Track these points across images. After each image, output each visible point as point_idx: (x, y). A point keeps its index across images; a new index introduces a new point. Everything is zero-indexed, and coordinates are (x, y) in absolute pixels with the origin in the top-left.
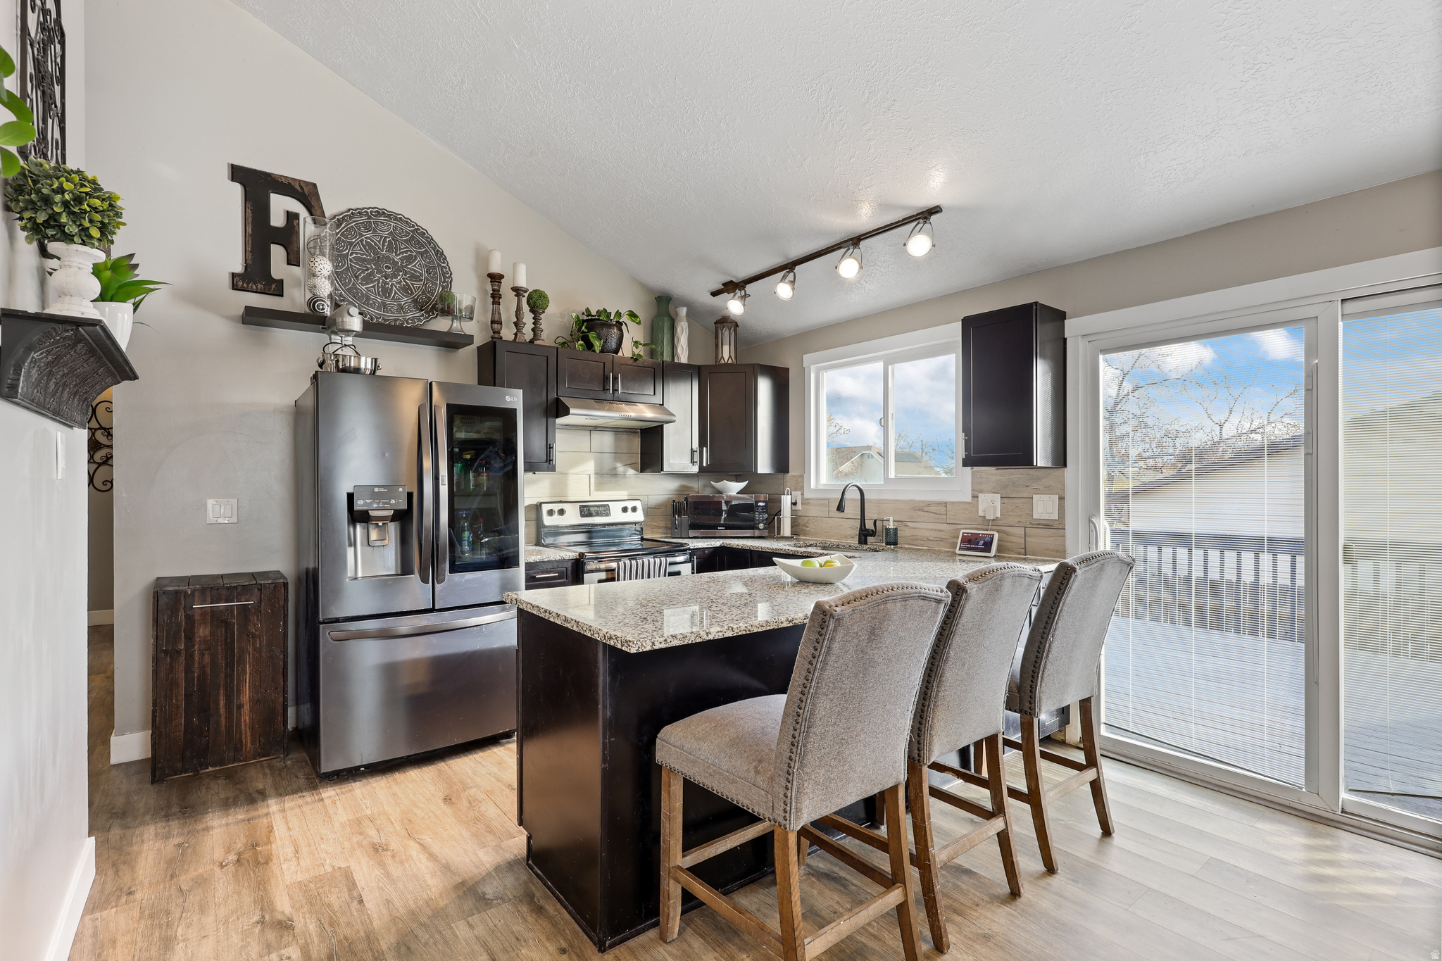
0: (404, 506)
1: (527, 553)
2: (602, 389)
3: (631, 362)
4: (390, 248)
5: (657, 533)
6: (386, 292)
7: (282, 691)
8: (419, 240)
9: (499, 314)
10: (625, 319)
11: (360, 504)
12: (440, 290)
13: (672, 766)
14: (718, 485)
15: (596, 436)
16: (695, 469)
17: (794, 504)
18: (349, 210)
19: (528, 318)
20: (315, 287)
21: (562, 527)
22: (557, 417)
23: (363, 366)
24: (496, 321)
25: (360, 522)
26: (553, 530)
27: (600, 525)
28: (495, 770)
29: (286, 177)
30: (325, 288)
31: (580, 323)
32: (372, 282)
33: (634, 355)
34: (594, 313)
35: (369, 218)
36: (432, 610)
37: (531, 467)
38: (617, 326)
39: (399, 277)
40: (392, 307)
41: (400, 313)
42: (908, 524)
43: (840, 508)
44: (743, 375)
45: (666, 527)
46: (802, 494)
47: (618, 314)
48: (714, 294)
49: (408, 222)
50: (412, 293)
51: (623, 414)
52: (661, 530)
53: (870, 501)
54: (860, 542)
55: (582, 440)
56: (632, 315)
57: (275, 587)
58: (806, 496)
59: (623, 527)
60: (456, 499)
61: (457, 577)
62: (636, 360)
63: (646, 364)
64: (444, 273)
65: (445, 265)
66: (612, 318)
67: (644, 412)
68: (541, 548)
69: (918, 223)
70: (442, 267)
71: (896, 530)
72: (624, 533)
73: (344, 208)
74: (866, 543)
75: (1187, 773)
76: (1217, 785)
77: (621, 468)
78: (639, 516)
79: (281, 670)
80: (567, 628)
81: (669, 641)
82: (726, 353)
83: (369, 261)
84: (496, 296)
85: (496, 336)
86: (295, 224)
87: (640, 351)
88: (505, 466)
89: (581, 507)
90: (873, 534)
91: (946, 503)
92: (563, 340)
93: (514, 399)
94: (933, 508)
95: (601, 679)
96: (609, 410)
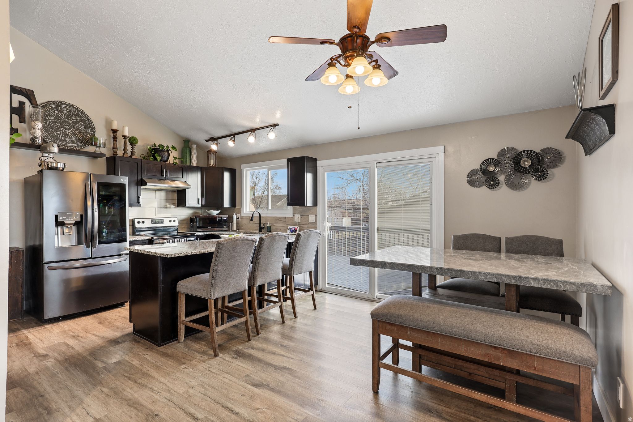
0: (79, 220)
1: (129, 238)
2: (160, 175)
3: (172, 165)
4: (67, 118)
5: (184, 230)
6: (66, 135)
7: (21, 293)
8: (81, 115)
9: (116, 145)
10: (170, 148)
11: (60, 219)
12: (90, 135)
13: (181, 291)
14: (209, 212)
15: (158, 193)
16: (199, 206)
17: (238, 218)
18: (49, 101)
19: (129, 147)
20: (34, 133)
21: (144, 228)
22: (142, 186)
23: (59, 166)
24: (115, 148)
25: (60, 226)
26: (140, 229)
27: (160, 227)
28: (118, 314)
29: (19, 87)
30: (39, 133)
31: (152, 150)
32: (59, 131)
33: (174, 163)
34: (157, 146)
35: (58, 105)
36: (91, 258)
37: (131, 205)
38: (167, 151)
39: (72, 130)
40: (69, 141)
41: (72, 144)
42: (275, 225)
43: (252, 220)
44: (219, 171)
45: (188, 228)
46: (241, 215)
47: (167, 147)
48: (207, 141)
49: (75, 107)
50: (77, 136)
51: (169, 185)
52: (186, 229)
53: (263, 217)
54: (259, 232)
55: (152, 194)
56: (173, 148)
57: (18, 252)
58: (242, 216)
59: (170, 228)
60: (101, 217)
61: (101, 246)
62: (175, 164)
63: (179, 166)
64: (92, 128)
65: (92, 125)
66: (165, 148)
67: (179, 184)
68: (135, 236)
69: (272, 128)
70: (91, 126)
71: (270, 227)
72: (170, 230)
73: (46, 101)
74: (261, 232)
75: (345, 294)
76: (351, 296)
77: (168, 205)
78: (176, 224)
79: (21, 285)
80: (148, 254)
81: (179, 254)
82: (212, 163)
83: (58, 123)
84: (115, 138)
85: (115, 154)
86: (23, 107)
87: (177, 161)
88: (120, 205)
89: (152, 220)
90: (263, 228)
91: (285, 218)
92: (144, 156)
93: (125, 180)
94: (282, 219)
95: (159, 268)
96: (163, 184)
